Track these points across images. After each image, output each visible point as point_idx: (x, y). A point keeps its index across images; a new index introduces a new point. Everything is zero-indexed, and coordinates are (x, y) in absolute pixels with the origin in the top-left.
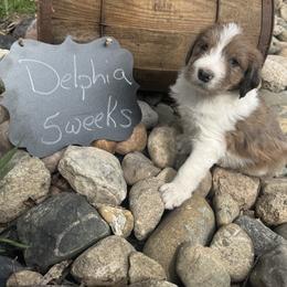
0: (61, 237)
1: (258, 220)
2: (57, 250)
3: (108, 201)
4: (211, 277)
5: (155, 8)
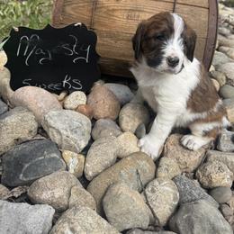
0: (27, 166)
1: (196, 181)
2: (21, 175)
3: (70, 148)
4: (129, 212)
5: (127, 18)
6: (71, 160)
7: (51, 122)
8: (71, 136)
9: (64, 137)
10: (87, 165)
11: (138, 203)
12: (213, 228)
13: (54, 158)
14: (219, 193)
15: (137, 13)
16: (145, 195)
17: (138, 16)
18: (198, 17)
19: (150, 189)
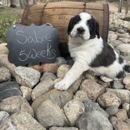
3: (26, 85)
4: (50, 116)
5: (59, 18)
6: (24, 90)
9: (23, 80)
10: (33, 93)
11: (57, 111)
12: (99, 125)
13: (15, 90)
14: (110, 109)
16: (63, 109)
17: (65, 17)
18: (97, 15)
19: (66, 105)
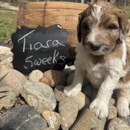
5: (66, 20)
7: (29, 90)
8: (46, 100)
9: (41, 101)
15: (71, 17)
17: (72, 19)
